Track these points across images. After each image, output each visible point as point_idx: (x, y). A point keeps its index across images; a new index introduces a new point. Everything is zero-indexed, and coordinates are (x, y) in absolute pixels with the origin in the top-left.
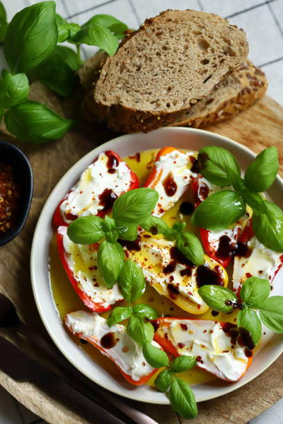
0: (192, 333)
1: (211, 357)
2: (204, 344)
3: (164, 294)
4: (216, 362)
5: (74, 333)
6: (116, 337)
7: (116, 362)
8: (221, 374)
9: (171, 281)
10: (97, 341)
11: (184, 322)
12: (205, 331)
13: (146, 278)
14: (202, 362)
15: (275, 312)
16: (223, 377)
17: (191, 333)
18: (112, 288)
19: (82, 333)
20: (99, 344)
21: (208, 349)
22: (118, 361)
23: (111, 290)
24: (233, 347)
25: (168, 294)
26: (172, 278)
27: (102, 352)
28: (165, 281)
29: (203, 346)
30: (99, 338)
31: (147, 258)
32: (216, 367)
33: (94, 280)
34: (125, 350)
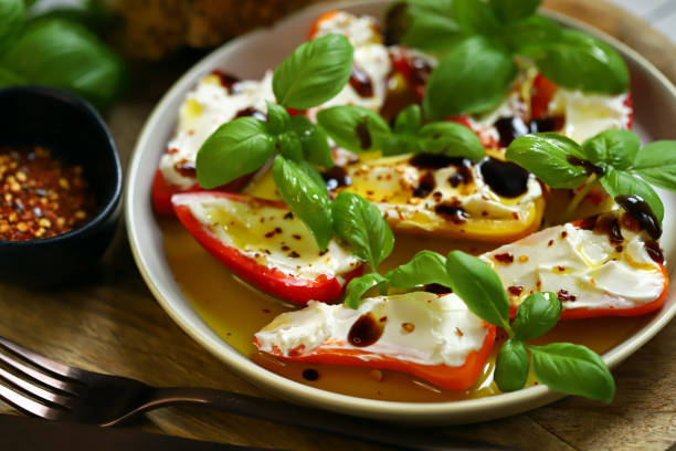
0: (526, 259)
1: (588, 278)
2: (562, 264)
3: (436, 224)
4: (602, 285)
5: (286, 355)
6: (377, 317)
7: (400, 358)
8: (622, 300)
9: (438, 200)
10: (340, 344)
11: (501, 250)
12: (551, 243)
13: (386, 215)
14: (573, 299)
15: (667, 163)
16: (629, 305)
17: (524, 260)
18: (327, 250)
19: (302, 347)
20: (349, 347)
21: (572, 270)
22: (403, 355)
23: (327, 255)
24: (620, 249)
25: (443, 220)
26: (438, 195)
27: (361, 357)
28: (427, 206)
29: (561, 269)
30: (344, 337)
31: (370, 189)
32: (606, 293)
33: (285, 249)
34: (408, 328)
